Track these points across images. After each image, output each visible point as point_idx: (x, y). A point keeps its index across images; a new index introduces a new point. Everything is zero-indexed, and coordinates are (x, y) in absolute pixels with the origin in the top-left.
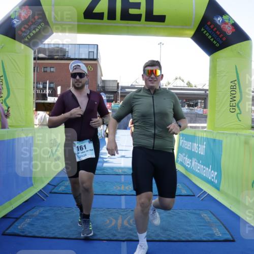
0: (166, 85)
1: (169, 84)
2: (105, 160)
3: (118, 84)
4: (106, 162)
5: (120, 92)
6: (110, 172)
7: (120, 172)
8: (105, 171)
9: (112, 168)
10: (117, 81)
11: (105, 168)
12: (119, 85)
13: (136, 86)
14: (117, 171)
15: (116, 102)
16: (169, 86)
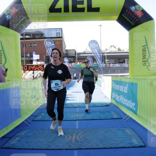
0: (105, 51)
1: (107, 50)
4: (68, 100)
6: (70, 106)
8: (67, 105)
9: (71, 104)
14: (75, 105)
16: (107, 52)
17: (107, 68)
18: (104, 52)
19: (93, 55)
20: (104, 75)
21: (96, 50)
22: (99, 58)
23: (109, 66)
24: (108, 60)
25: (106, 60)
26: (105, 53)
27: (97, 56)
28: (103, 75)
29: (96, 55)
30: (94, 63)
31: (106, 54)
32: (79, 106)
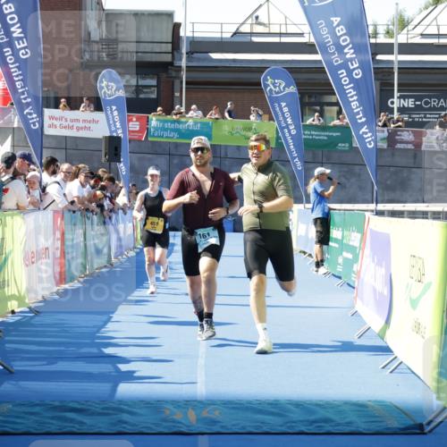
0: (389, 33)
1: (403, 23)
2: (124, 367)
3: (177, 27)
4: (130, 377)
5: (184, 63)
6: (145, 420)
7: (191, 419)
8: (125, 417)
9: (155, 405)
10: (170, 15)
11: (121, 402)
12: (182, 34)
13: (256, 39)
14: (178, 416)
15: (168, 111)
16: (402, 38)
17: (399, 160)
18: (382, 39)
19: (318, 57)
20: (381, 207)
21: (336, 20)
22: (357, 85)
23: (418, 145)
24: (410, 103)
25: (396, 102)
26: (388, 49)
27: (344, 66)
28: (372, 206)
29: (337, 60)
30: (309, 121)
31: (396, 58)
32: (214, 422)
